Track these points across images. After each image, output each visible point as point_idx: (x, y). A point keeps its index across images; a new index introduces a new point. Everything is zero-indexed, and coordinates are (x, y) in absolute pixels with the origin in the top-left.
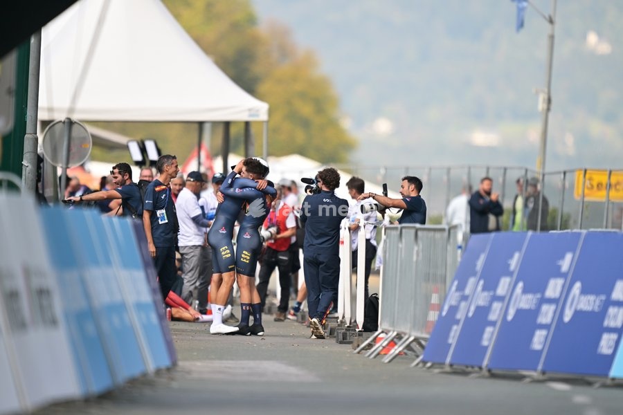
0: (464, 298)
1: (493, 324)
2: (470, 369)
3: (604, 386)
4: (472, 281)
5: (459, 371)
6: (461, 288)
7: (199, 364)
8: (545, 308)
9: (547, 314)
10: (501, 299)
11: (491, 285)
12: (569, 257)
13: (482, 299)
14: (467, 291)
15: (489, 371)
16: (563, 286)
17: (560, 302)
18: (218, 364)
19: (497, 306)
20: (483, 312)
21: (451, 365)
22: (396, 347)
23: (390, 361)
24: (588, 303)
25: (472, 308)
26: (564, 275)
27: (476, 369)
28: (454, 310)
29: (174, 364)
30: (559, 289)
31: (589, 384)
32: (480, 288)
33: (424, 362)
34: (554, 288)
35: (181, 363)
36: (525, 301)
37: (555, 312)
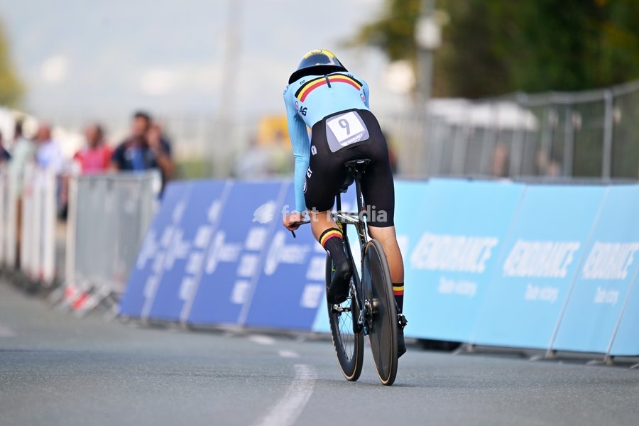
0: (162, 249)
1: (192, 276)
3: (309, 340)
4: (169, 231)
5: (157, 324)
6: (159, 237)
8: (246, 259)
9: (249, 266)
10: (200, 250)
11: (189, 236)
13: (180, 249)
14: (165, 242)
15: (189, 324)
16: (265, 237)
19: (196, 258)
20: (181, 264)
21: (148, 319)
25: (170, 260)
26: (265, 227)
27: (174, 324)
28: (150, 262)
30: (262, 240)
31: (292, 337)
33: (119, 316)
34: (256, 239)
36: (225, 252)
37: (256, 264)
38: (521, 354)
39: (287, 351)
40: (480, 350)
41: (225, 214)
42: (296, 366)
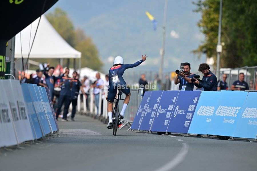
0: (144, 110)
1: (152, 118)
2: (145, 131)
3: (186, 136)
4: (146, 105)
5: (142, 132)
6: (142, 107)
7: (64, 130)
8: (168, 113)
9: (169, 115)
10: (155, 110)
11: (151, 107)
12: (175, 98)
13: (149, 110)
14: (144, 108)
15: (151, 132)
16: (173, 107)
17: (172, 111)
18: (70, 130)
19: (153, 113)
20: (149, 114)
21: (140, 130)
22: (122, 125)
23: (121, 129)
24: (181, 112)
25: (146, 113)
26: (174, 104)
27: (147, 131)
28: (140, 114)
29: (58, 130)
30: (172, 107)
31: (181, 136)
32: (148, 107)
33: (131, 129)
34: (171, 107)
35: (59, 130)
36: (162, 111)
37: (171, 114)
38: (247, 140)
39: (180, 140)
40: (235, 139)
41: (161, 100)
42: (183, 144)
